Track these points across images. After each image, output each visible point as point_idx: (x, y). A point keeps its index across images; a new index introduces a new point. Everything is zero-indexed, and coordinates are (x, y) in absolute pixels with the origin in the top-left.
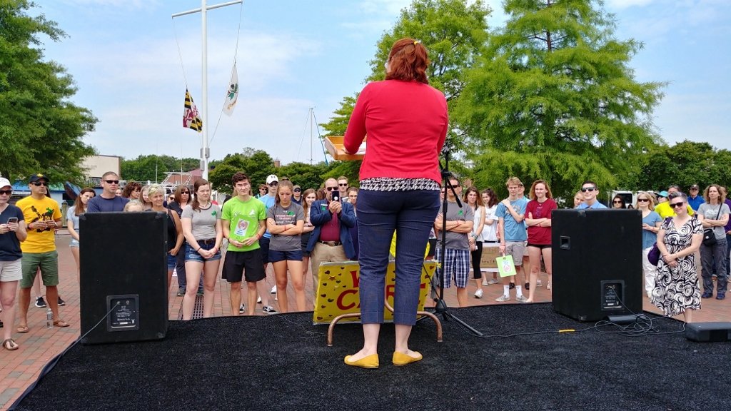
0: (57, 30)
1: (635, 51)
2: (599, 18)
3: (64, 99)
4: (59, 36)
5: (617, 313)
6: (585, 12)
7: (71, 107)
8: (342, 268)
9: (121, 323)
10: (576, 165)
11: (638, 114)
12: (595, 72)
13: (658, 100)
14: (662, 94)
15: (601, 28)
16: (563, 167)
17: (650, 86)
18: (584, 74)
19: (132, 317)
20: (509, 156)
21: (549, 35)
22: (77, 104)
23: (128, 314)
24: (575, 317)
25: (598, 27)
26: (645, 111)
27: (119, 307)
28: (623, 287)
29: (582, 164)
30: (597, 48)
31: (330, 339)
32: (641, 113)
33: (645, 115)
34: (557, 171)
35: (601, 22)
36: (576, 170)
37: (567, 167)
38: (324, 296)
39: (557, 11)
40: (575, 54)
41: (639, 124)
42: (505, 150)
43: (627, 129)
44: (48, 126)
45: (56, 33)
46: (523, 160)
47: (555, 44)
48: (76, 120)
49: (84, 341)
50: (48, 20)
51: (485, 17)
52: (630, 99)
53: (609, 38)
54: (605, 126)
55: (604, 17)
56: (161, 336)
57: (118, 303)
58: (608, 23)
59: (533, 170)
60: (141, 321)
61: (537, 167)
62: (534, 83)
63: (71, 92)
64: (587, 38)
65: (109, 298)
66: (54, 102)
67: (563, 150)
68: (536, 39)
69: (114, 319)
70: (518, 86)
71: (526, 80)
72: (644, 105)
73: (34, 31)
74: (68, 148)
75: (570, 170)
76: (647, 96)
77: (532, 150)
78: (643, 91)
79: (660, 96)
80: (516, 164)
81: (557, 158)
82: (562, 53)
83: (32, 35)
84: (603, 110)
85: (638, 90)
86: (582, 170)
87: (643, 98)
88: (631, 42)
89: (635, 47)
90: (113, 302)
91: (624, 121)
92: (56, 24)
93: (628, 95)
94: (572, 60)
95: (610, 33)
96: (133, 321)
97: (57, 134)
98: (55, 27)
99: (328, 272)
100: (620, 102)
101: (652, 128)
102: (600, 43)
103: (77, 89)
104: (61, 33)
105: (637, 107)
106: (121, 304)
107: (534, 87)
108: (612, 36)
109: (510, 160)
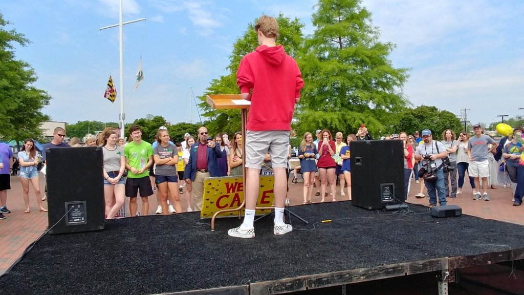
0: (24, 39)
1: (392, 49)
2: (370, 29)
3: (29, 85)
4: (26, 43)
5: (390, 203)
6: (361, 26)
7: (34, 90)
8: (220, 181)
9: (75, 220)
10: (361, 119)
11: (395, 87)
12: (369, 62)
13: (407, 79)
14: (409, 75)
15: (371, 36)
16: (352, 120)
17: (402, 70)
18: (362, 63)
19: (82, 216)
20: (319, 114)
21: (340, 39)
22: (38, 88)
23: (80, 214)
24: (366, 207)
25: (369, 34)
26: (399, 85)
27: (73, 210)
28: (394, 187)
29: (363, 118)
30: (370, 47)
31: (213, 227)
32: (397, 87)
33: (399, 88)
34: (349, 122)
35: (371, 32)
36: (360, 122)
37: (355, 120)
38: (208, 200)
39: (344, 25)
40: (356, 51)
41: (396, 94)
42: (316, 110)
43: (389, 96)
44: (19, 102)
45: (24, 41)
46: (328, 116)
47: (345, 44)
48: (37, 98)
49: (51, 232)
50: (18, 33)
51: (300, 29)
52: (390, 78)
53: (377, 41)
54: (377, 95)
55: (372, 29)
56: (101, 228)
57: (73, 206)
58: (375, 33)
59: (334, 123)
60: (88, 218)
61: (337, 120)
62: (333, 68)
63: (33, 80)
64: (363, 41)
65: (66, 204)
66: (22, 87)
67: (352, 110)
68: (333, 42)
69: (70, 217)
70: (323, 70)
71: (328, 66)
72: (398, 82)
73: (9, 40)
74: (32, 116)
75: (356, 122)
76: (400, 77)
77: (333, 110)
78: (397, 73)
79: (408, 76)
80: (324, 119)
81: (348, 115)
82: (349, 50)
83: (8, 43)
84: (374, 85)
85: (395, 73)
86: (364, 122)
87: (397, 77)
88: (389, 44)
89: (392, 47)
90: (69, 206)
91: (387, 92)
92: (24, 35)
93: (389, 76)
94: (355, 54)
95: (377, 38)
96: (83, 219)
97: (25, 107)
98: (23, 37)
99: (210, 184)
100: (385, 80)
101: (403, 96)
102: (371, 44)
103: (37, 78)
104: (27, 41)
105: (395, 83)
106: (75, 208)
107: (333, 70)
108: (378, 40)
109: (320, 117)
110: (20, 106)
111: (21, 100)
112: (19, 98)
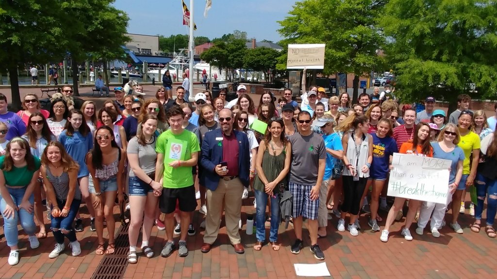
3: (109, 5)
20: (430, 66)
46: (443, 70)
61: (454, 76)
66: (102, 7)
67: (477, 61)
81: (472, 68)
97: (102, 29)
109: (431, 69)
110: (97, 28)
111: (98, 21)
112: (97, 19)
